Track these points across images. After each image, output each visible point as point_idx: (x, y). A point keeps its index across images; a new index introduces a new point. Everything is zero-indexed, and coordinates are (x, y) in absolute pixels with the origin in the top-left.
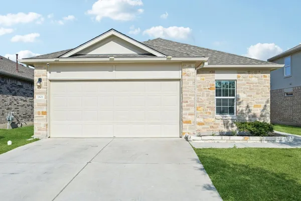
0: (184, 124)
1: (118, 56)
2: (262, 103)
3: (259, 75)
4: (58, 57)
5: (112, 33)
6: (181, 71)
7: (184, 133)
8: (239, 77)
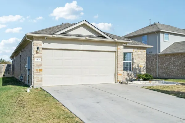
0: (118, 76)
1: (90, 37)
2: (143, 64)
3: (142, 50)
4: (53, 34)
5: (84, 22)
6: (116, 47)
7: (119, 81)
8: (134, 51)
